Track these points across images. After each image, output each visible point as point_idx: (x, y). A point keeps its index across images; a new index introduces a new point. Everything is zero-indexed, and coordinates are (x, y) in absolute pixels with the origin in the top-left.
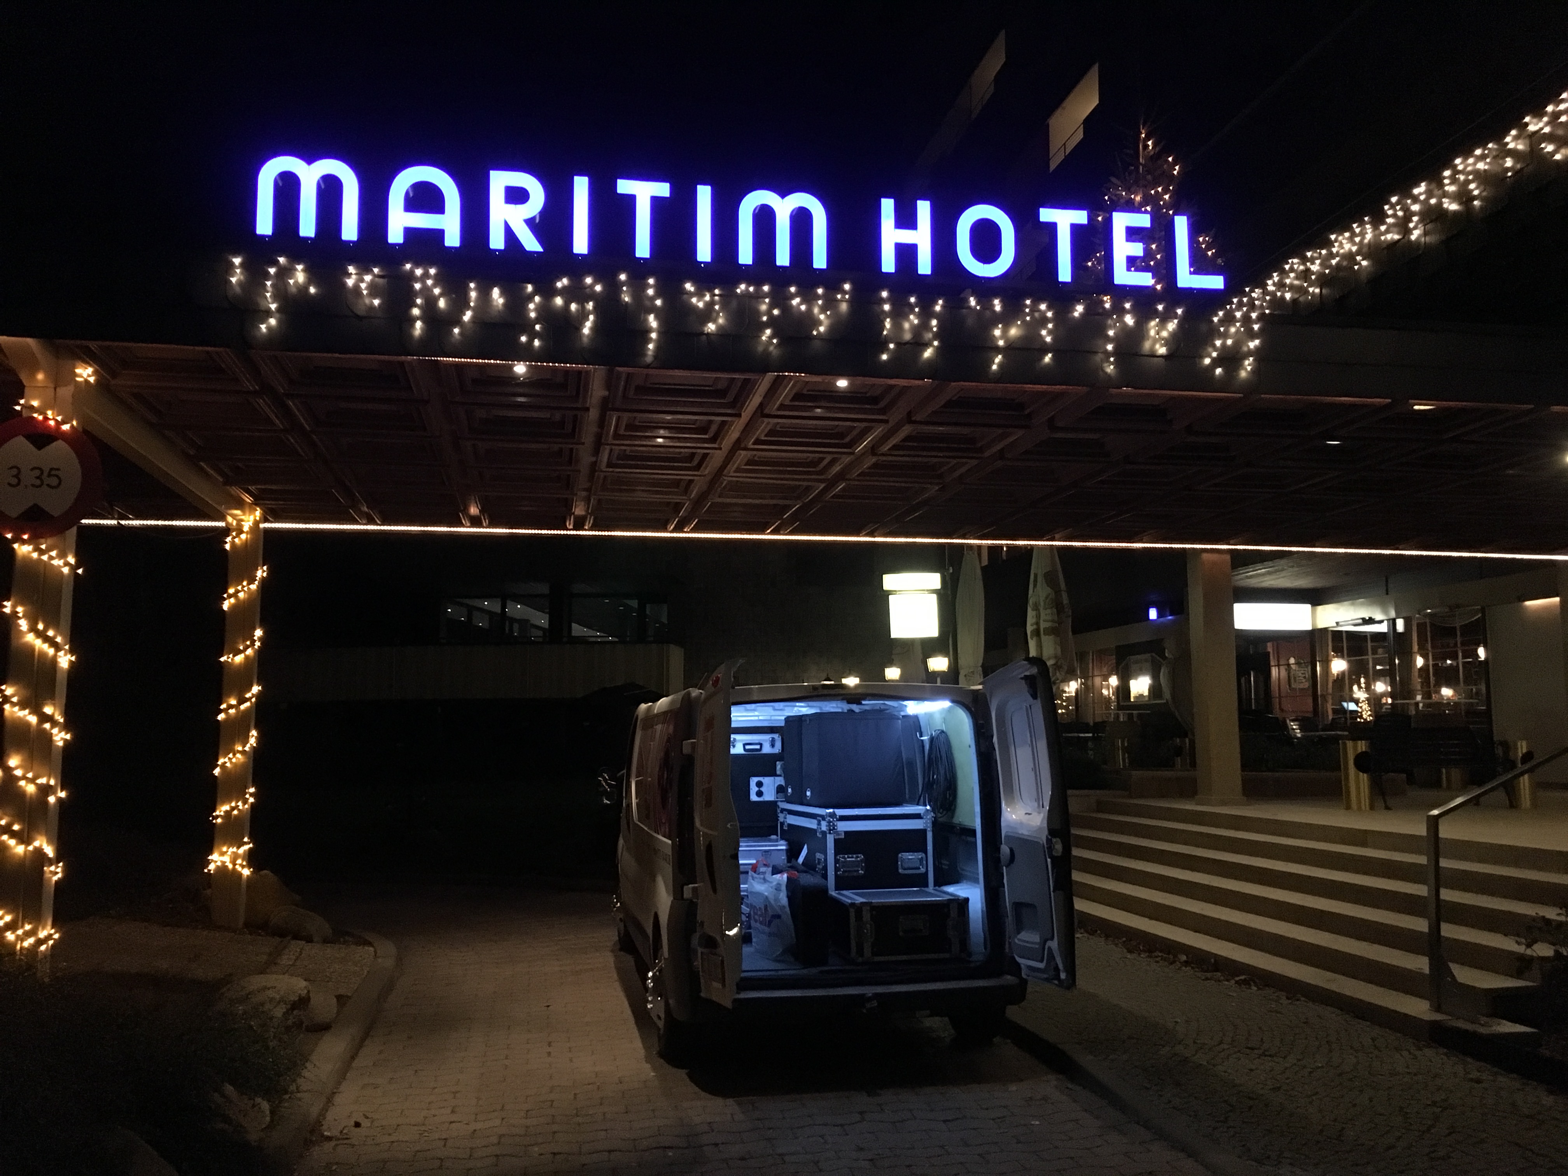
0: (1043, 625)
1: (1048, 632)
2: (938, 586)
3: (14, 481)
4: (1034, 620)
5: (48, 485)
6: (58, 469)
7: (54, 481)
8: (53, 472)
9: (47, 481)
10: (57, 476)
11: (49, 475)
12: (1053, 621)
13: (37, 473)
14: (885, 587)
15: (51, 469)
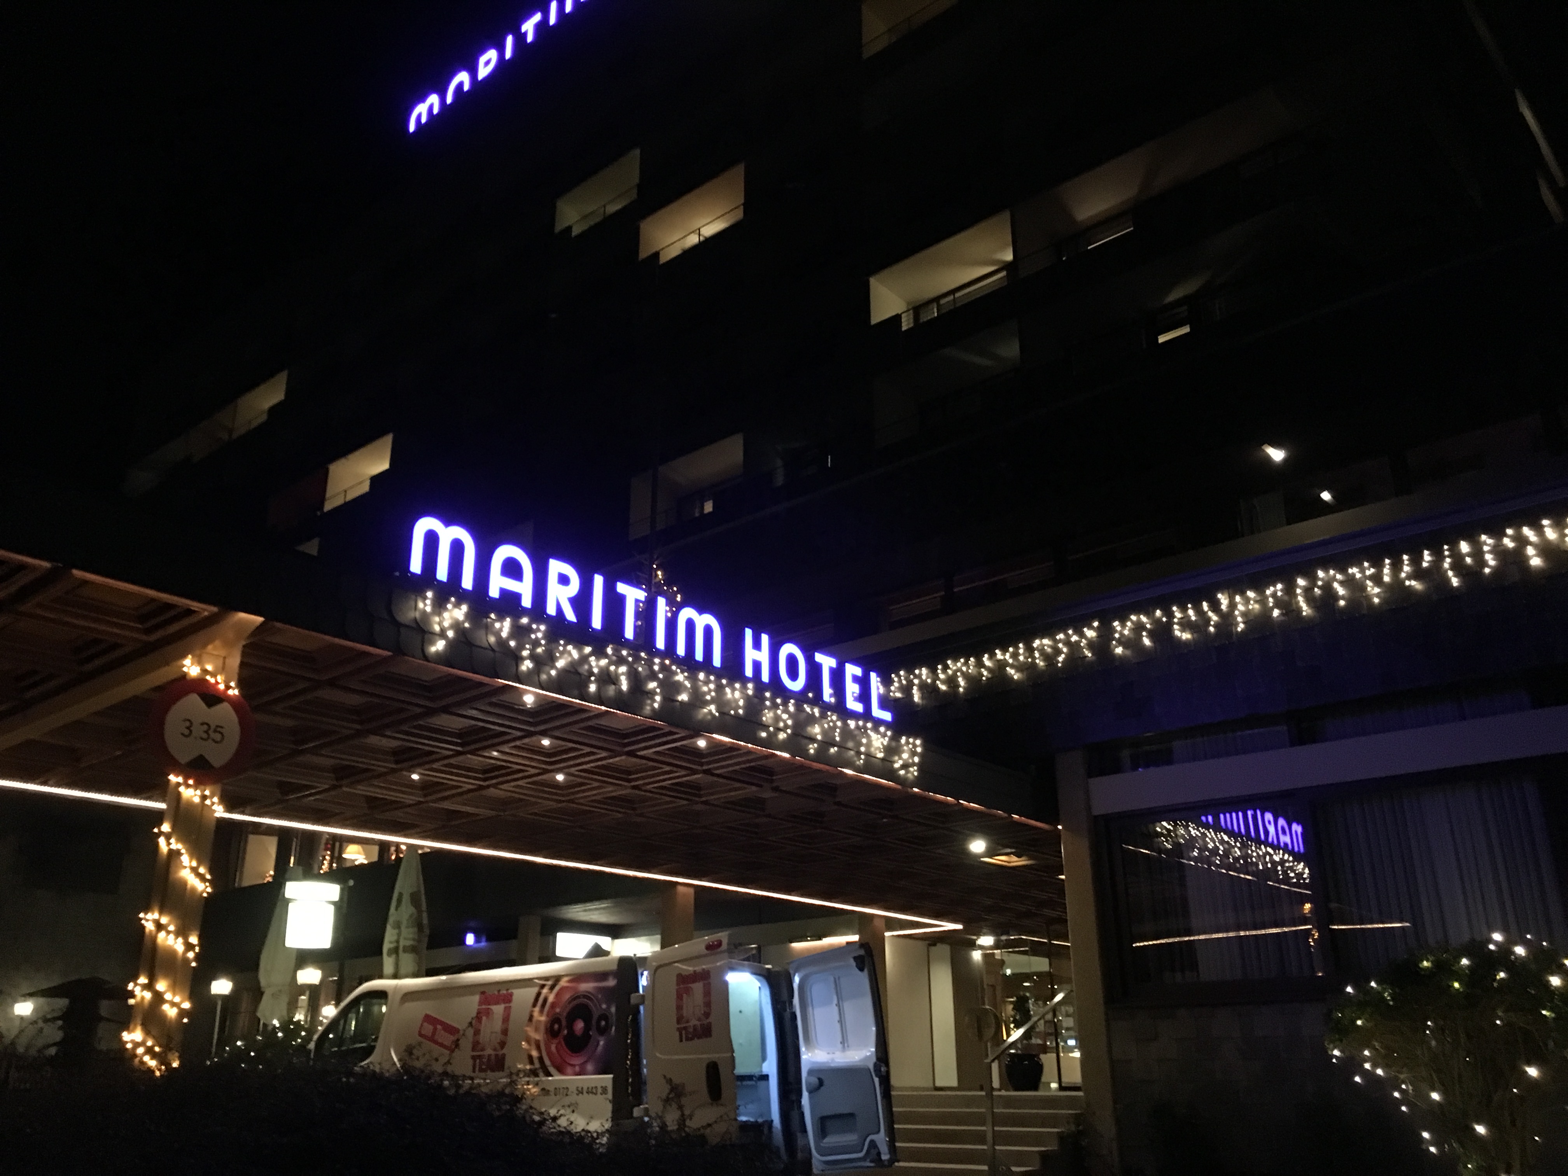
0: (402, 943)
1: (405, 950)
2: (336, 898)
3: (187, 732)
4: (395, 938)
5: (213, 740)
6: (222, 727)
7: (218, 737)
8: (219, 729)
9: (212, 735)
10: (221, 733)
11: (215, 731)
12: (414, 940)
13: (205, 727)
14: (287, 895)
15: (217, 726)
